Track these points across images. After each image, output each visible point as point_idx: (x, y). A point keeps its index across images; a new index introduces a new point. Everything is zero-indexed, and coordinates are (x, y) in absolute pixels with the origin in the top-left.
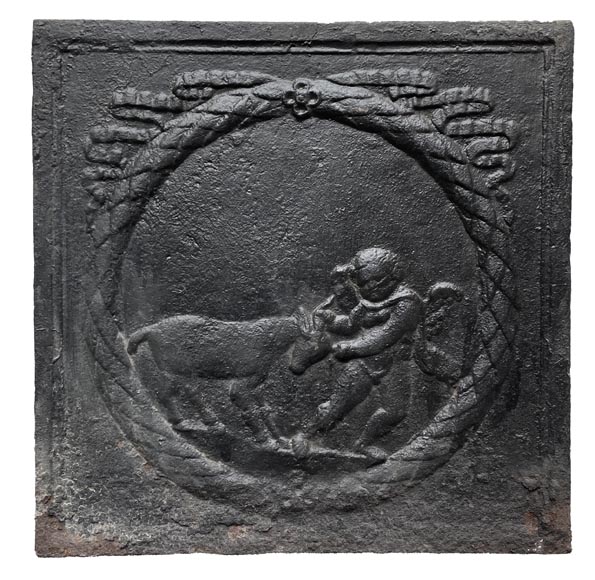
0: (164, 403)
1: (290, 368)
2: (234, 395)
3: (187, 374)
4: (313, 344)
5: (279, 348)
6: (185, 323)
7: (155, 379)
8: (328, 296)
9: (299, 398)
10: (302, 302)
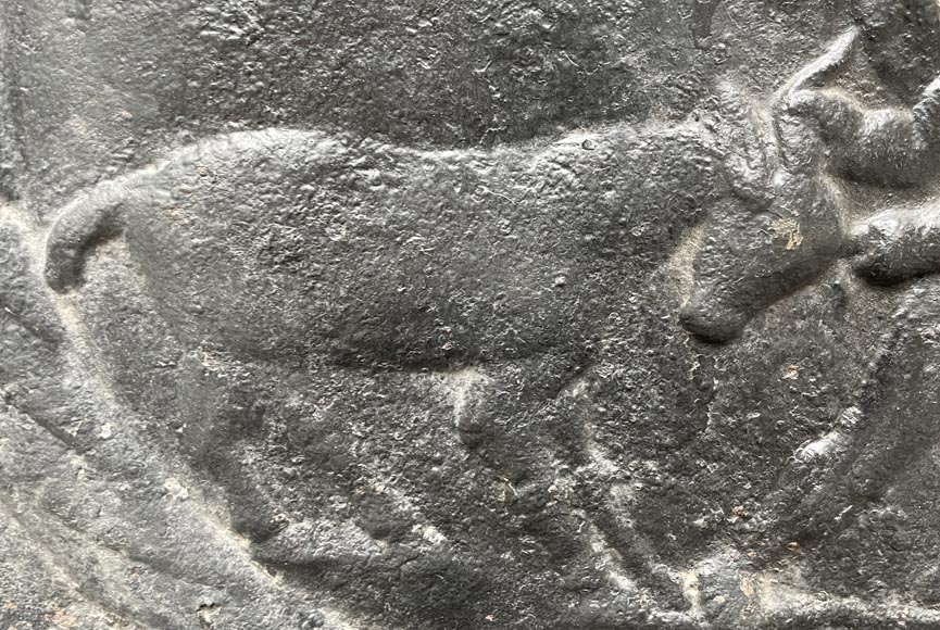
0: (211, 465)
1: (687, 322)
2: (475, 429)
3: (290, 354)
4: (783, 226)
5: (640, 245)
6: (263, 161)
7: (165, 381)
8: (830, 33)
9: (719, 426)
10: (728, 62)
